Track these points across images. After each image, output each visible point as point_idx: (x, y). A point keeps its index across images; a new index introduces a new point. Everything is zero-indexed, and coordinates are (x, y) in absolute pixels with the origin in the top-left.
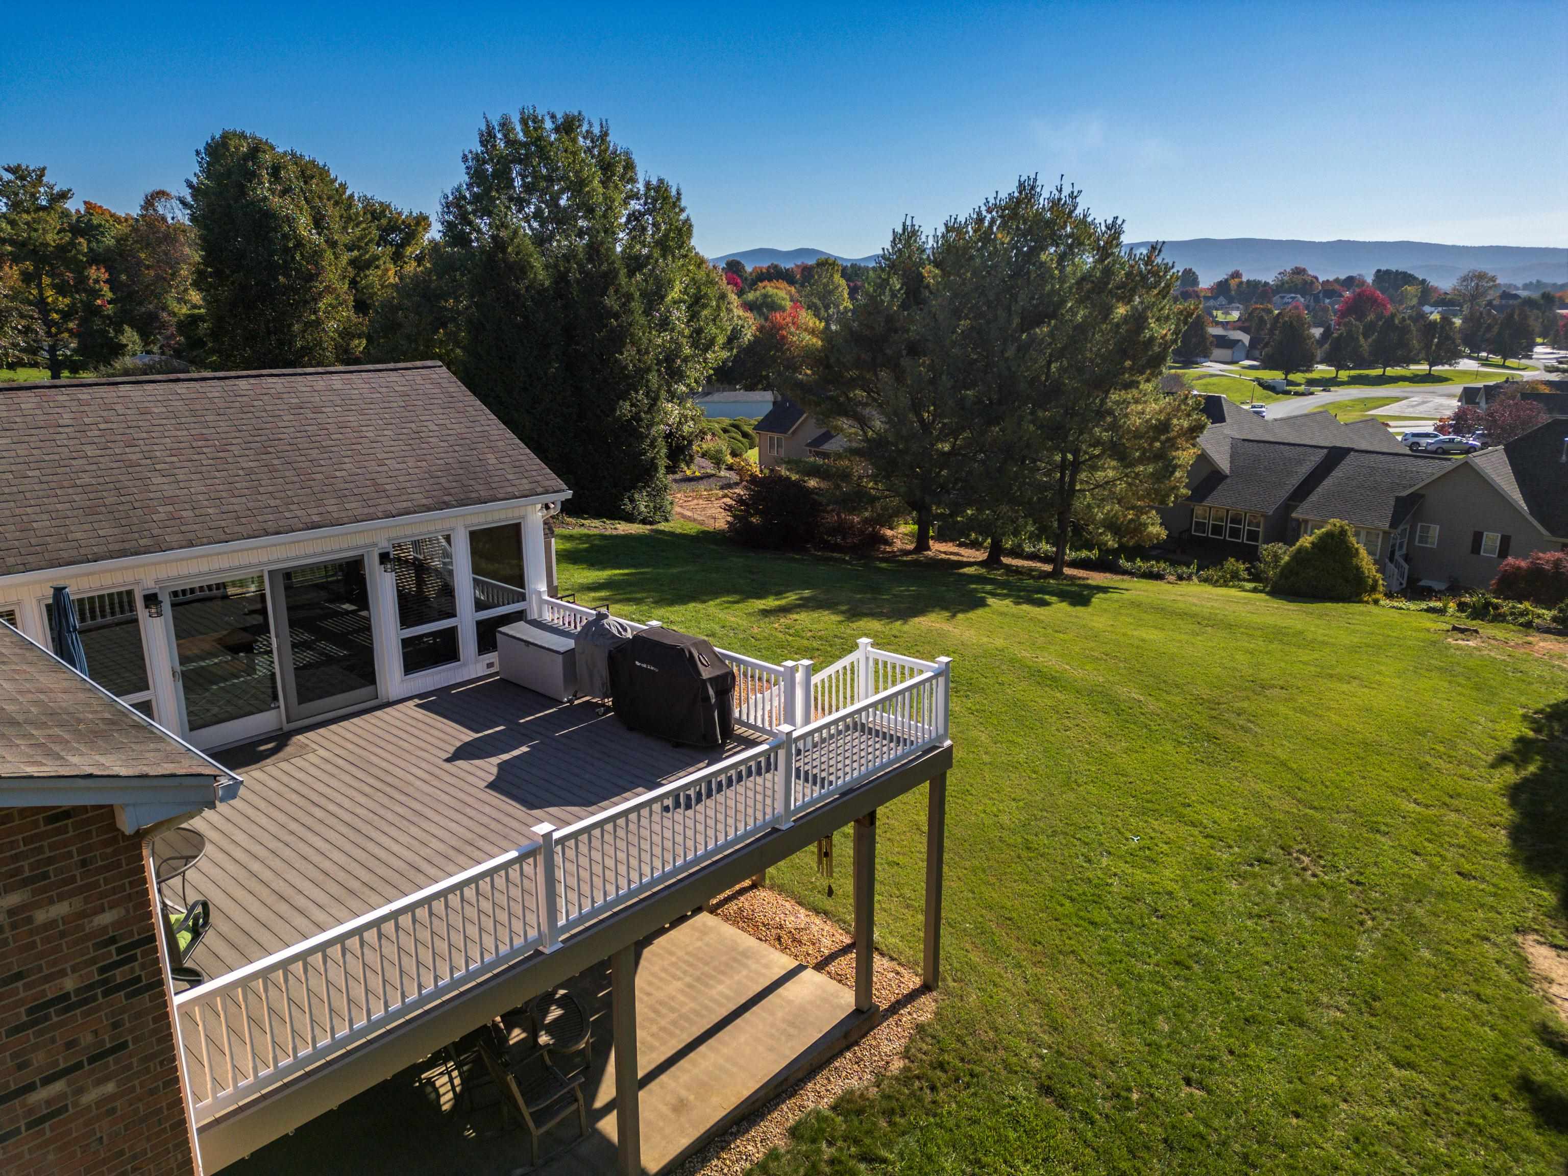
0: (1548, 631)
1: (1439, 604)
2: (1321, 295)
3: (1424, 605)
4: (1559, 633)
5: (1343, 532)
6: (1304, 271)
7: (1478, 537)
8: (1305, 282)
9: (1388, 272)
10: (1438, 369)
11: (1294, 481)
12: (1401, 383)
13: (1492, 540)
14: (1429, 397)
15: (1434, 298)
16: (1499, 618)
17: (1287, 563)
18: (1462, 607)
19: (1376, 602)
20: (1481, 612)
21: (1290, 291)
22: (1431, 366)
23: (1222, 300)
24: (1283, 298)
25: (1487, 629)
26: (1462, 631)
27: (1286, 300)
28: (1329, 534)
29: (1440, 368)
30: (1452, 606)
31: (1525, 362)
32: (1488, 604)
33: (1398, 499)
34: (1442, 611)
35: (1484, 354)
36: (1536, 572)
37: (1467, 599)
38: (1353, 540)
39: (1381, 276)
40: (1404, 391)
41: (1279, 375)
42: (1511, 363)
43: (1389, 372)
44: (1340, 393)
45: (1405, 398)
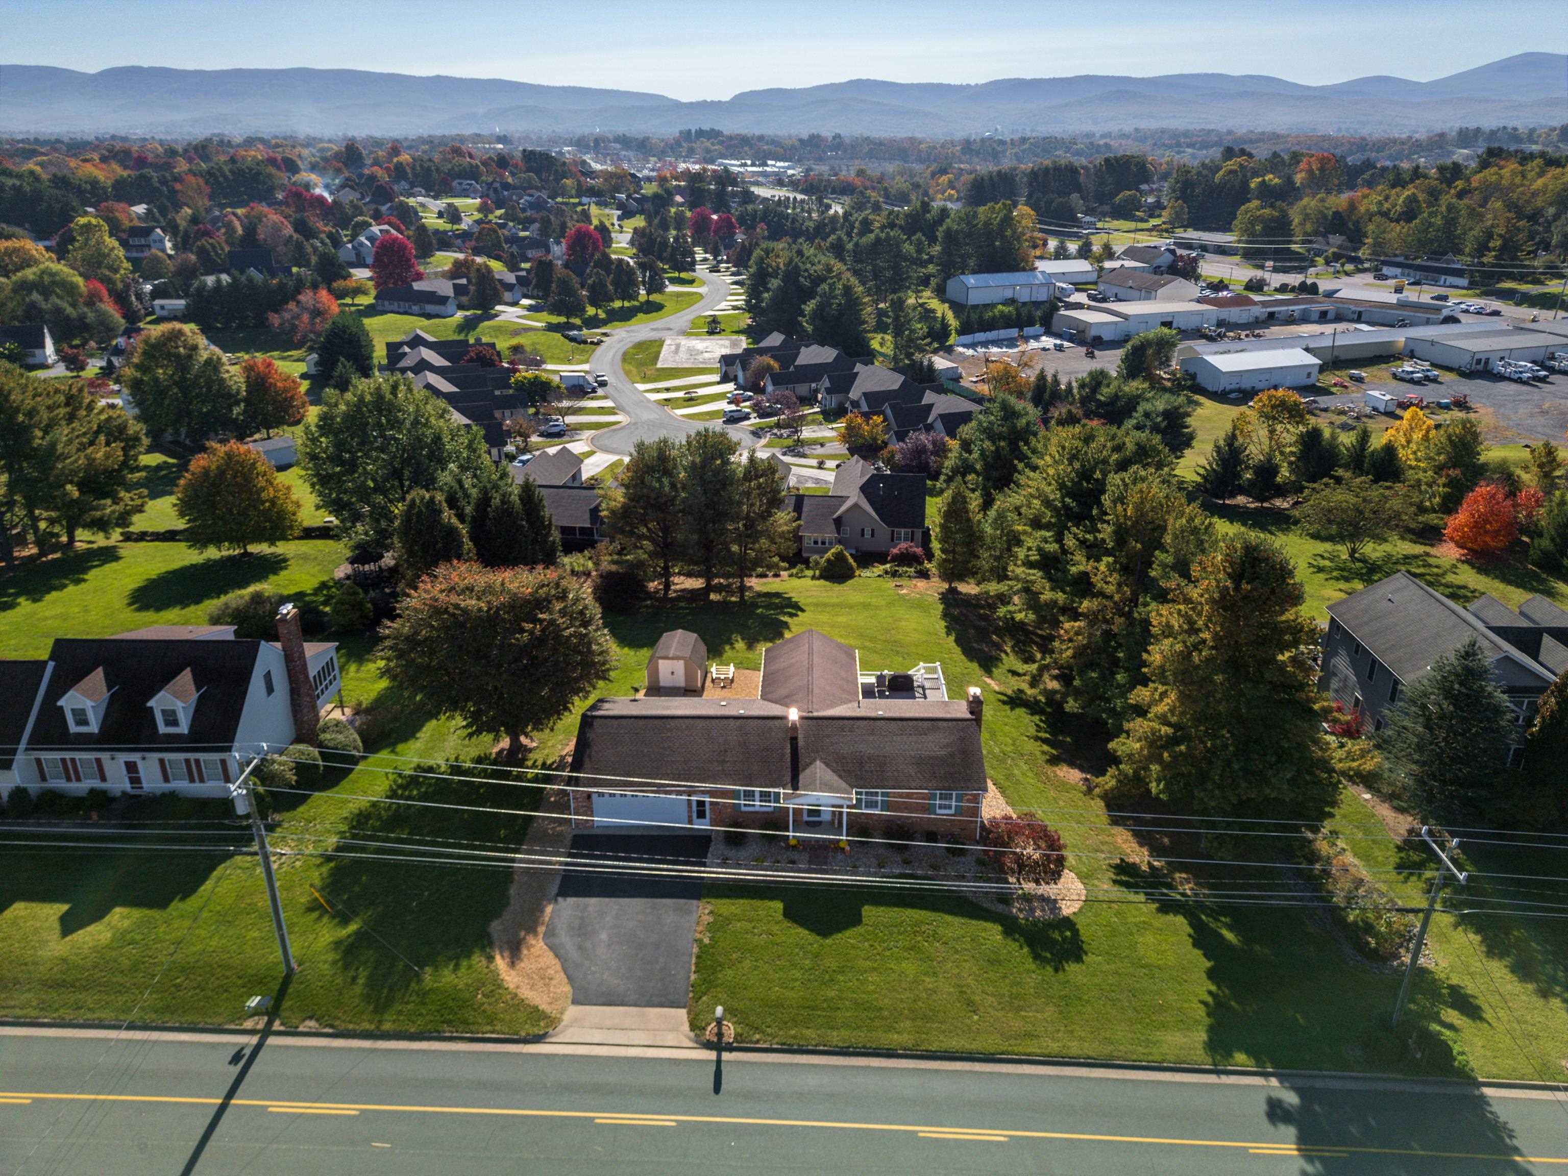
5: (842, 551)
7: (863, 530)
10: (656, 296)
12: (639, 316)
13: (868, 531)
19: (859, 575)
22: (648, 293)
26: (899, 586)
31: (691, 274)
34: (883, 576)
40: (653, 330)
41: (562, 319)
42: (683, 275)
43: (626, 304)
44: (616, 338)
45: (662, 340)
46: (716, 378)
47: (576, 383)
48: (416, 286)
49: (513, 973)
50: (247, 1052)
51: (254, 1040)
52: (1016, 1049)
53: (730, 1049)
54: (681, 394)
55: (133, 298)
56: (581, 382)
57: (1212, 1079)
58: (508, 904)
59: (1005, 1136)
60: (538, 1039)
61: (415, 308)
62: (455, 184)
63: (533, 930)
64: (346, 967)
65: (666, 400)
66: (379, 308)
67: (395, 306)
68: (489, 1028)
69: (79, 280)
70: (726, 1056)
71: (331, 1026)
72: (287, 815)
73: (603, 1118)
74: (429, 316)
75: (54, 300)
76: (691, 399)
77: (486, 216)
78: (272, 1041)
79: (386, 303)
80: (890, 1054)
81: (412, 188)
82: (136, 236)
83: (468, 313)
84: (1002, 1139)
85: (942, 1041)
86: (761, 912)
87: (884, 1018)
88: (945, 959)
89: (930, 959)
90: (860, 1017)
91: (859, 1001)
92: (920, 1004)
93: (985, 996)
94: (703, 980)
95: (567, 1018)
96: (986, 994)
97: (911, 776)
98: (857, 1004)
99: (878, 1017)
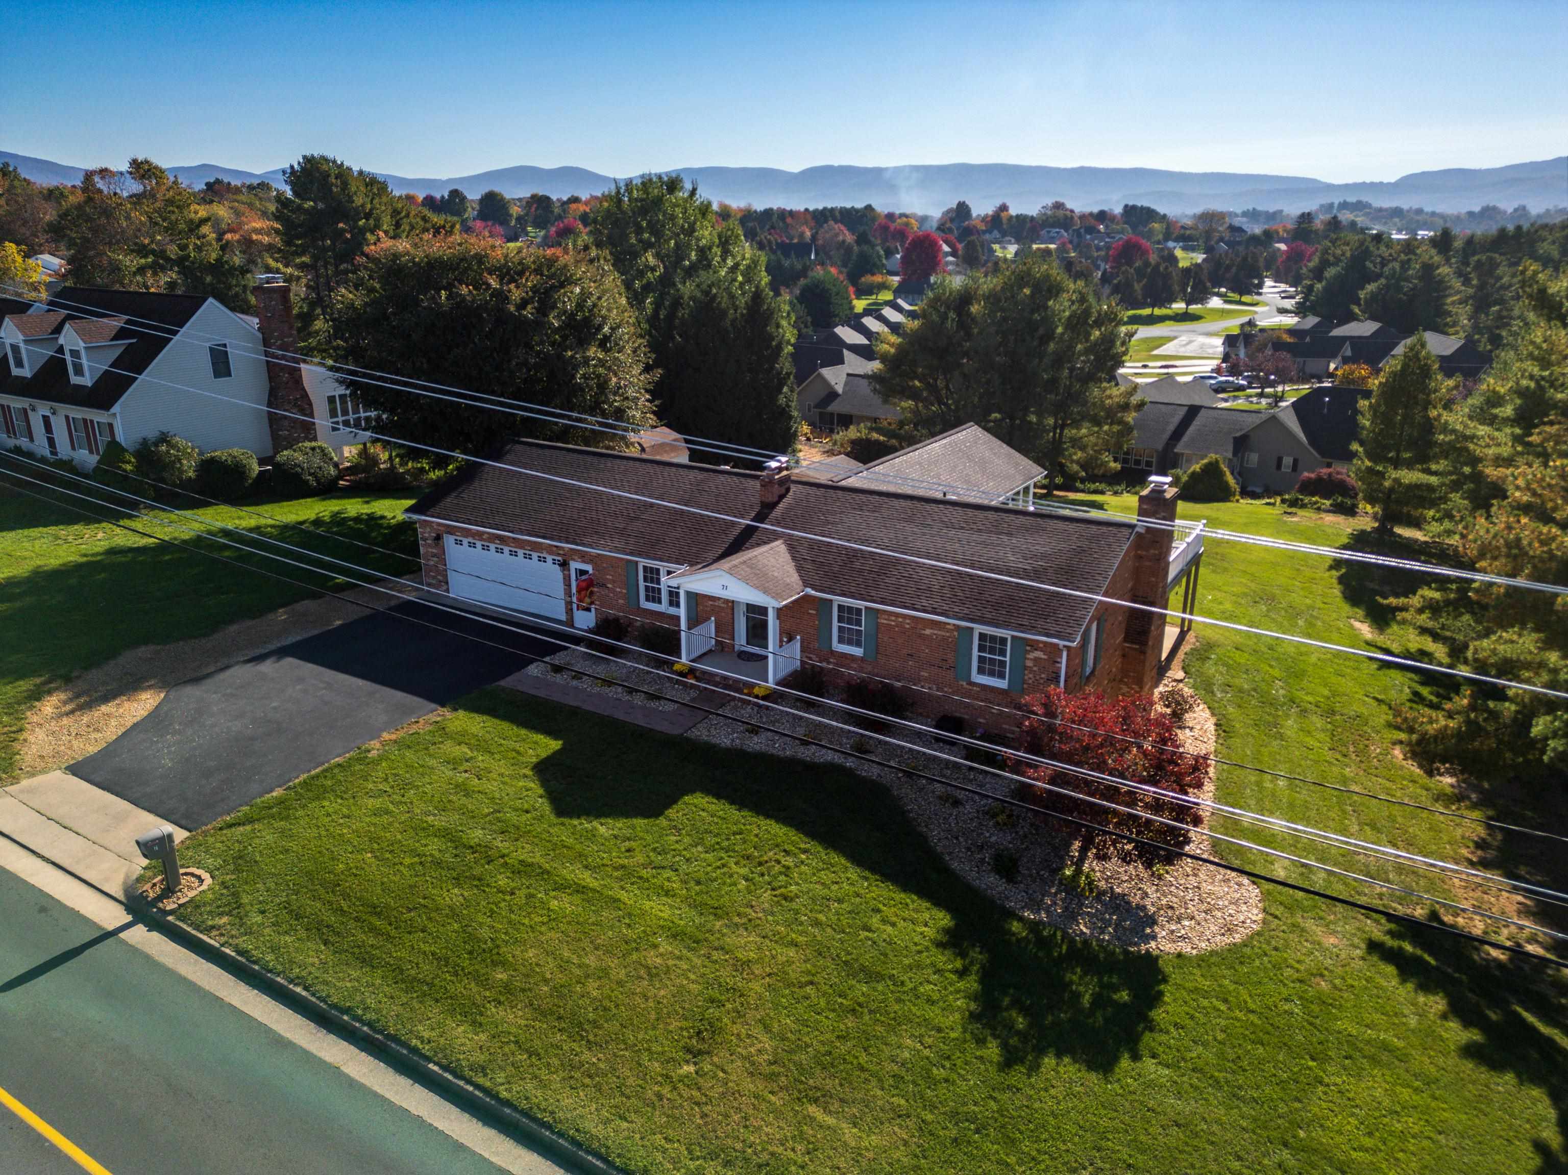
0: (1328, 511)
1: (1272, 501)
2: (1082, 230)
3: (1264, 502)
4: (1334, 512)
5: (1217, 462)
6: (1063, 204)
7: (1280, 460)
8: (1066, 217)
9: (1134, 207)
10: (1194, 308)
11: (1171, 428)
12: (1168, 323)
13: (1288, 461)
14: (1193, 337)
15: (1176, 233)
16: (1303, 506)
17: (1187, 482)
18: (1283, 501)
19: (1238, 501)
20: (1294, 503)
21: (1053, 226)
22: (1188, 305)
23: (996, 234)
24: (1049, 232)
25: (1301, 512)
26: (1290, 513)
27: (1052, 234)
28: (1210, 464)
29: (1194, 306)
30: (1278, 499)
31: (1256, 297)
32: (1297, 499)
33: (1235, 438)
34: (1274, 504)
35: (1223, 290)
36: (1320, 479)
37: (1287, 497)
38: (1222, 466)
39: (1130, 211)
43: (1157, 313)
45: (1175, 338)
53: (155, 922)
81: (1003, 239)
85: (543, 1085)
86: (511, 744)
87: (483, 982)
88: (750, 925)
89: (718, 912)
90: (442, 960)
91: (485, 933)
92: (592, 986)
93: (757, 1031)
94: (281, 802)
95: (25, 783)
96: (767, 1029)
97: (929, 589)
98: (471, 938)
99: (477, 978)
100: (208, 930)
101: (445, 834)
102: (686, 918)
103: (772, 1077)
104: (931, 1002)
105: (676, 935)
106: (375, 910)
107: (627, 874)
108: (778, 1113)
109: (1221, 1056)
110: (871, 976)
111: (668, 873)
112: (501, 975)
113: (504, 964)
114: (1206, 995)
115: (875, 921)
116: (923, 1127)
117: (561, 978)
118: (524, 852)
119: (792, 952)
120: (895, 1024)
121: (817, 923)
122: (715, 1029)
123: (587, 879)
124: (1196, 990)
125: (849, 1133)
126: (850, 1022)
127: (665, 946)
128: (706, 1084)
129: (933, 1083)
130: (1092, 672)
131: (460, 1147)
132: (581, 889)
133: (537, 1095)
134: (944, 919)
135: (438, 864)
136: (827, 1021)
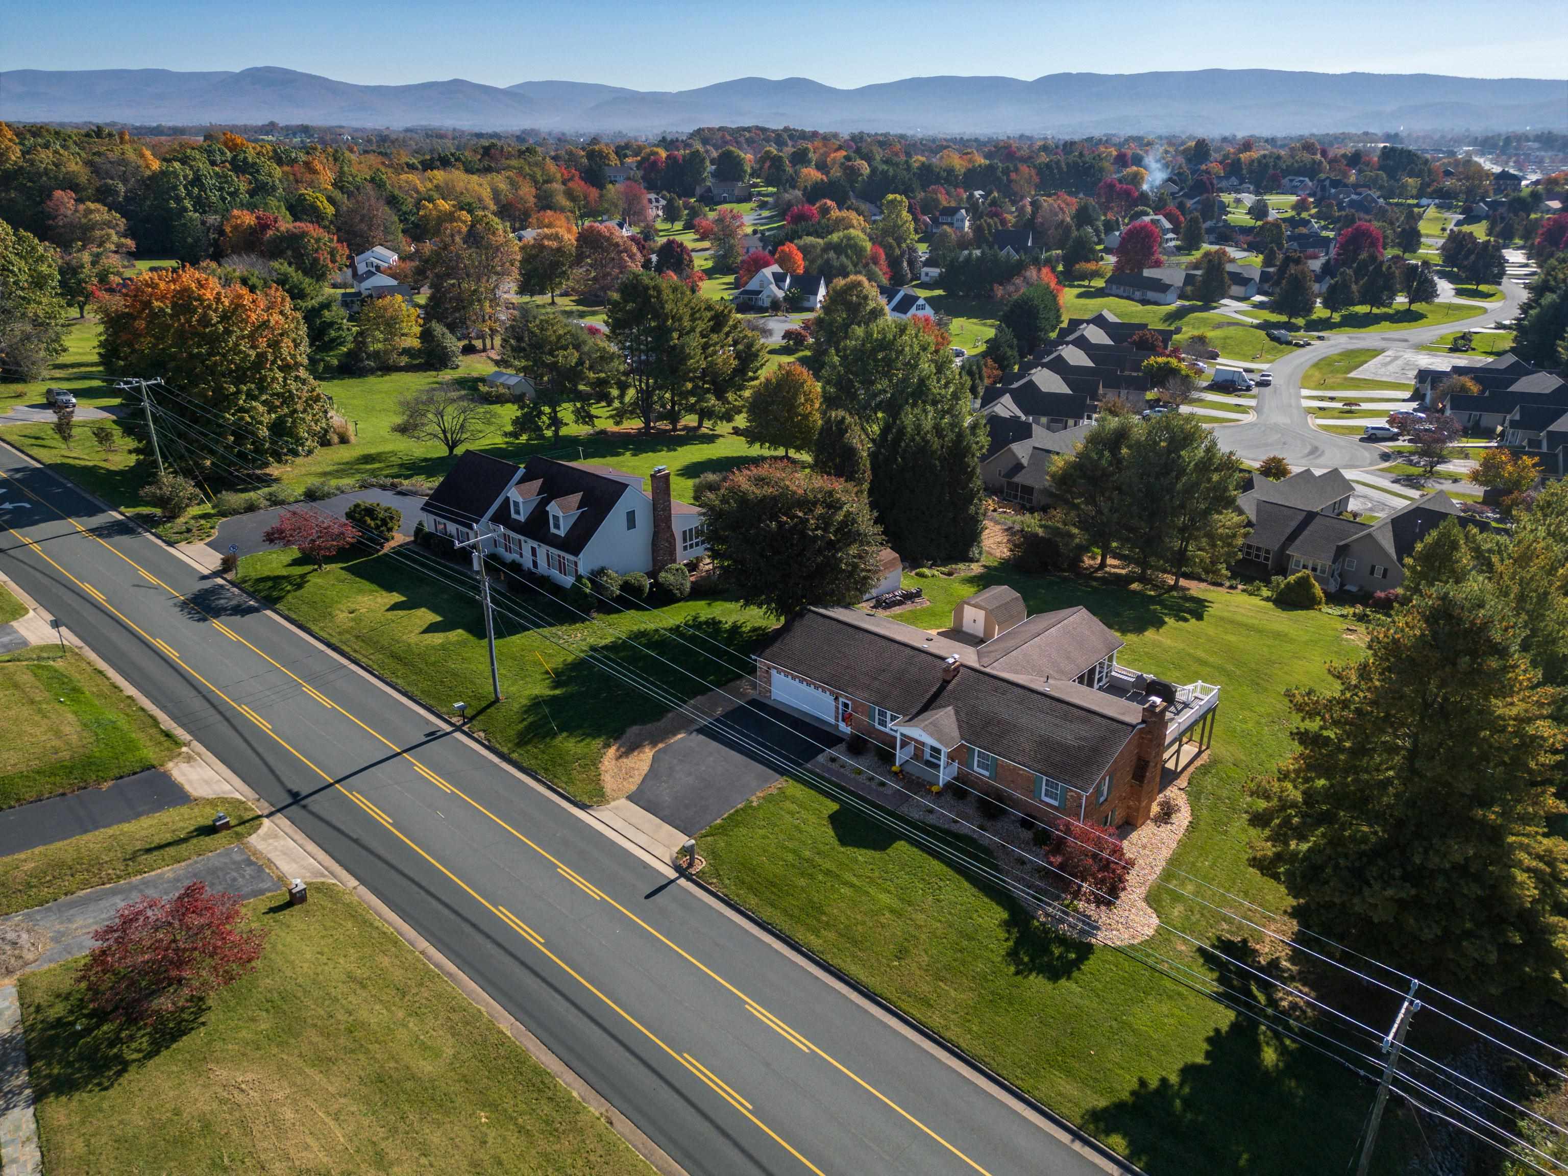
5: (1308, 576)
7: (1373, 568)
11: (1289, 530)
12: (1383, 325)
14: (1402, 349)
17: (1284, 588)
19: (1321, 609)
21: (1298, 172)
22: (1411, 301)
25: (1361, 629)
27: (1294, 183)
28: (1302, 578)
29: (1418, 303)
33: (1336, 547)
38: (1313, 580)
40: (1384, 339)
41: (1284, 318)
42: (1483, 288)
43: (1375, 311)
44: (1332, 342)
45: (1383, 351)
46: (1407, 395)
47: (1230, 377)
48: (1147, 273)
49: (614, 762)
50: (439, 734)
51: (448, 729)
52: (899, 1003)
53: (689, 878)
54: (1339, 405)
55: (905, 264)
56: (1236, 378)
57: (1065, 1137)
58: (659, 720)
59: (809, 1048)
60: (583, 807)
61: (1138, 294)
62: (1285, 181)
63: (654, 743)
64: (526, 712)
65: (1320, 409)
66: (1107, 291)
67: (1121, 291)
68: (564, 785)
69: (868, 245)
70: (682, 882)
71: (489, 741)
72: (601, 616)
73: (564, 870)
74: (1144, 302)
75: (843, 259)
76: (1350, 412)
77: (1299, 214)
78: (458, 735)
79: (1114, 287)
80: (795, 947)
81: (1241, 184)
82: (945, 215)
83: (1187, 303)
84: (805, 1049)
85: (845, 962)
86: (815, 805)
87: (819, 921)
88: (922, 911)
89: (910, 903)
90: (802, 909)
91: (815, 899)
92: (860, 928)
93: (922, 953)
94: (721, 826)
95: (613, 804)
96: (926, 952)
97: (1024, 751)
98: (811, 901)
99: (815, 918)
100: (711, 884)
101: (794, 852)
102: (896, 904)
103: (927, 970)
104: (992, 951)
105: (892, 911)
106: (773, 884)
107: (872, 881)
108: (928, 983)
109: (1105, 987)
110: (970, 938)
111: (889, 883)
112: (824, 918)
113: (825, 913)
114: (1109, 963)
115: (975, 916)
116: (980, 995)
117: (847, 922)
118: (828, 865)
119: (939, 925)
120: (976, 958)
121: (950, 913)
122: (907, 951)
123: (854, 880)
124: (1106, 961)
125: (953, 993)
126: (959, 955)
127: (887, 915)
128: (903, 969)
129: (987, 981)
130: (1106, 800)
131: (817, 978)
132: (852, 886)
133: (843, 965)
134: (1005, 915)
135: (793, 866)
136: (950, 953)
